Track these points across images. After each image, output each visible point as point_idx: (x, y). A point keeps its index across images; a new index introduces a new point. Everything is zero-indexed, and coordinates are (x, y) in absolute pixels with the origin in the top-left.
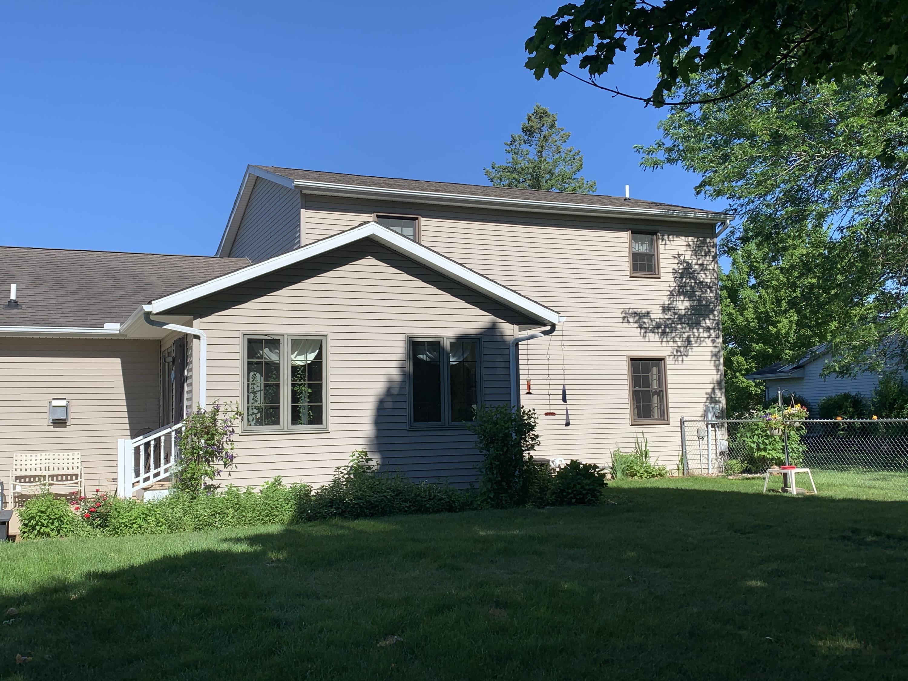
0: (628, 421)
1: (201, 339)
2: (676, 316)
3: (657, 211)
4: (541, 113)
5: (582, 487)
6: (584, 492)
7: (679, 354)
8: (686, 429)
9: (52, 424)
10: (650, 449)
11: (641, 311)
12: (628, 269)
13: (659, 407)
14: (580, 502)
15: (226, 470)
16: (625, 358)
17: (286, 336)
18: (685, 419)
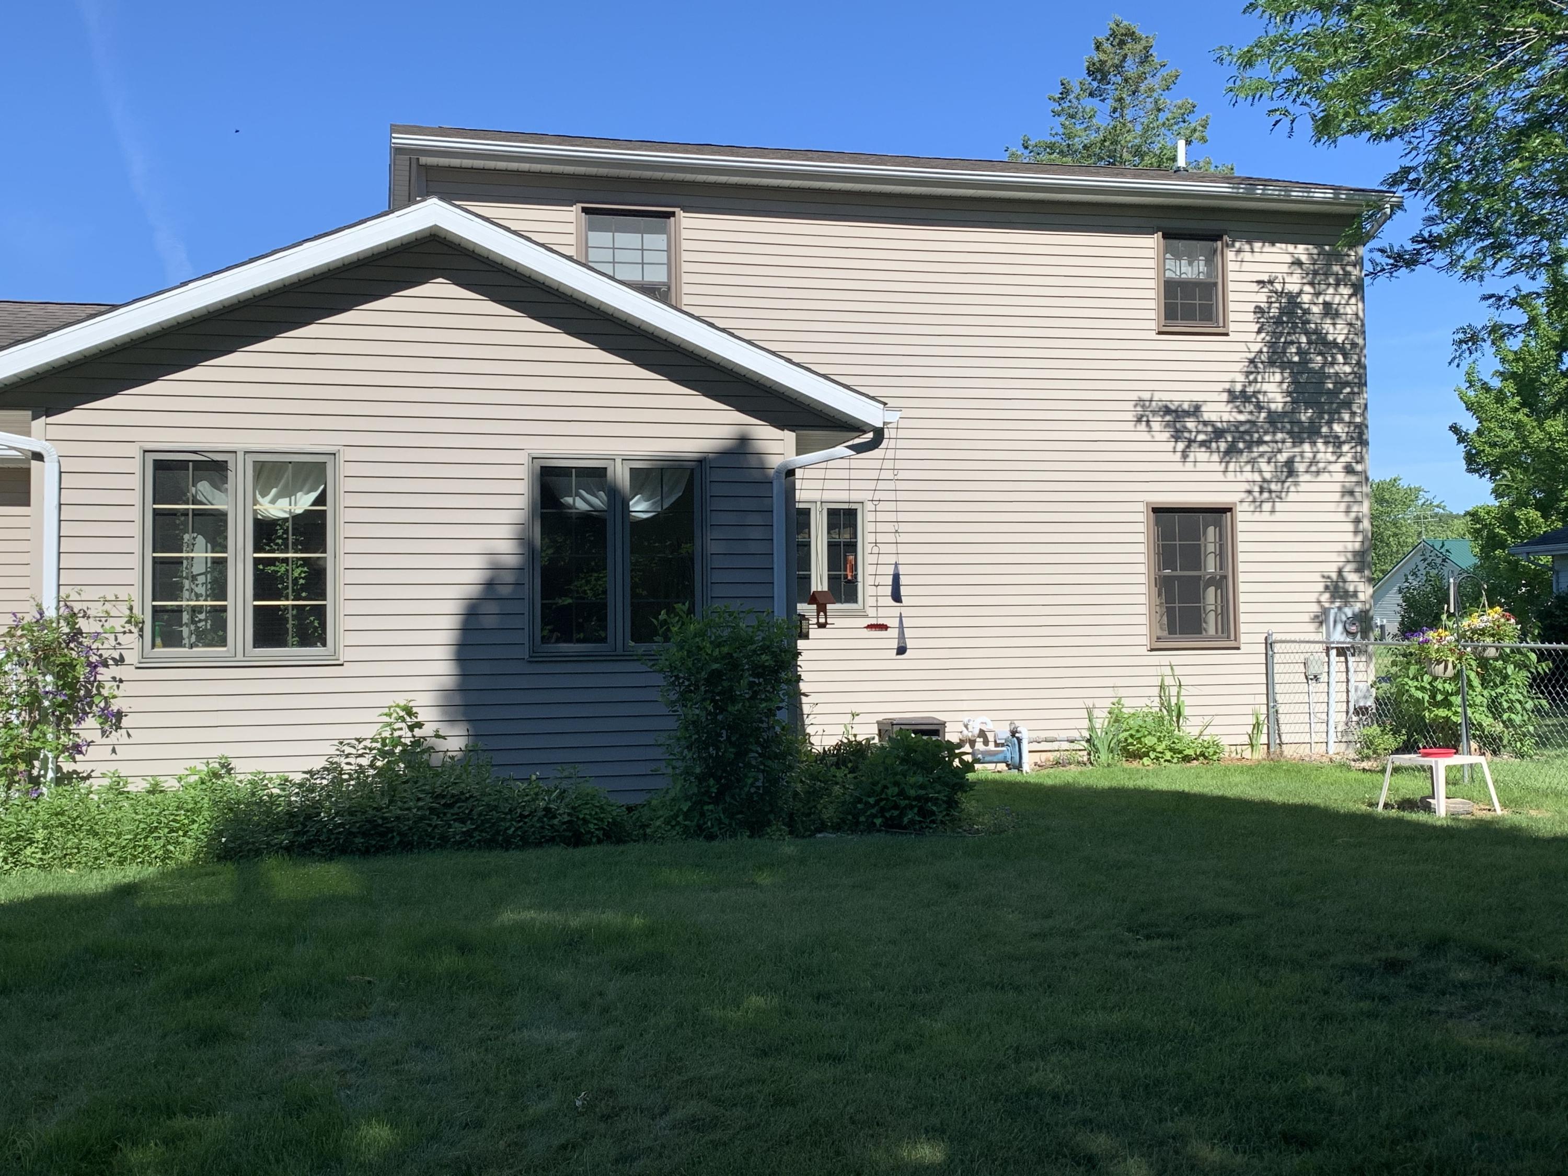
0: (1145, 640)
1: (47, 460)
2: (1263, 415)
3: (1223, 188)
4: (1122, 35)
5: (902, 793)
6: (903, 803)
7: (1266, 495)
8: (1277, 658)
10: (1186, 701)
11: (1180, 406)
12: (1153, 315)
13: (1219, 611)
14: (893, 825)
15: (105, 741)
16: (1141, 507)
17: (240, 456)
18: (1275, 637)
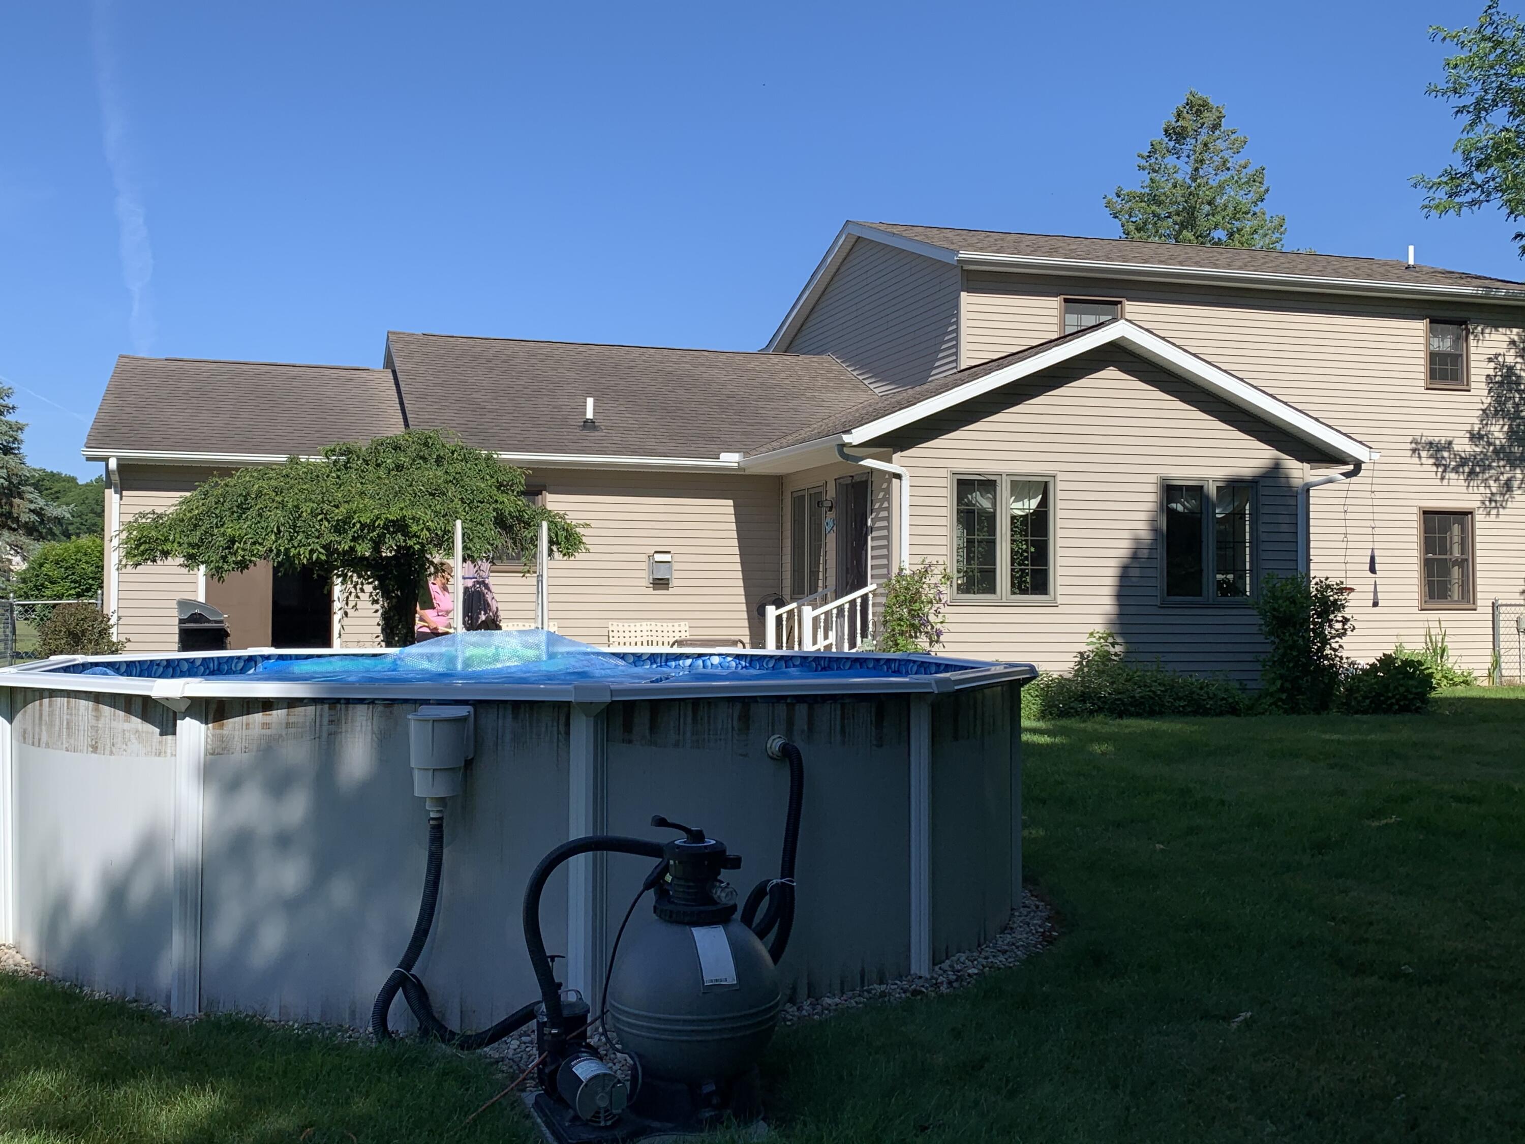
0: (1416, 603)
1: (903, 478)
2: (1491, 448)
3: (1468, 290)
4: (1199, 105)
5: (1408, 691)
6: (1411, 696)
7: (1493, 504)
8: (1502, 617)
9: (651, 585)
10: (1450, 646)
11: (1440, 441)
12: (1422, 376)
13: (1460, 584)
14: (1404, 709)
15: (932, 649)
16: (1415, 510)
17: (1004, 476)
18: (1500, 602)
